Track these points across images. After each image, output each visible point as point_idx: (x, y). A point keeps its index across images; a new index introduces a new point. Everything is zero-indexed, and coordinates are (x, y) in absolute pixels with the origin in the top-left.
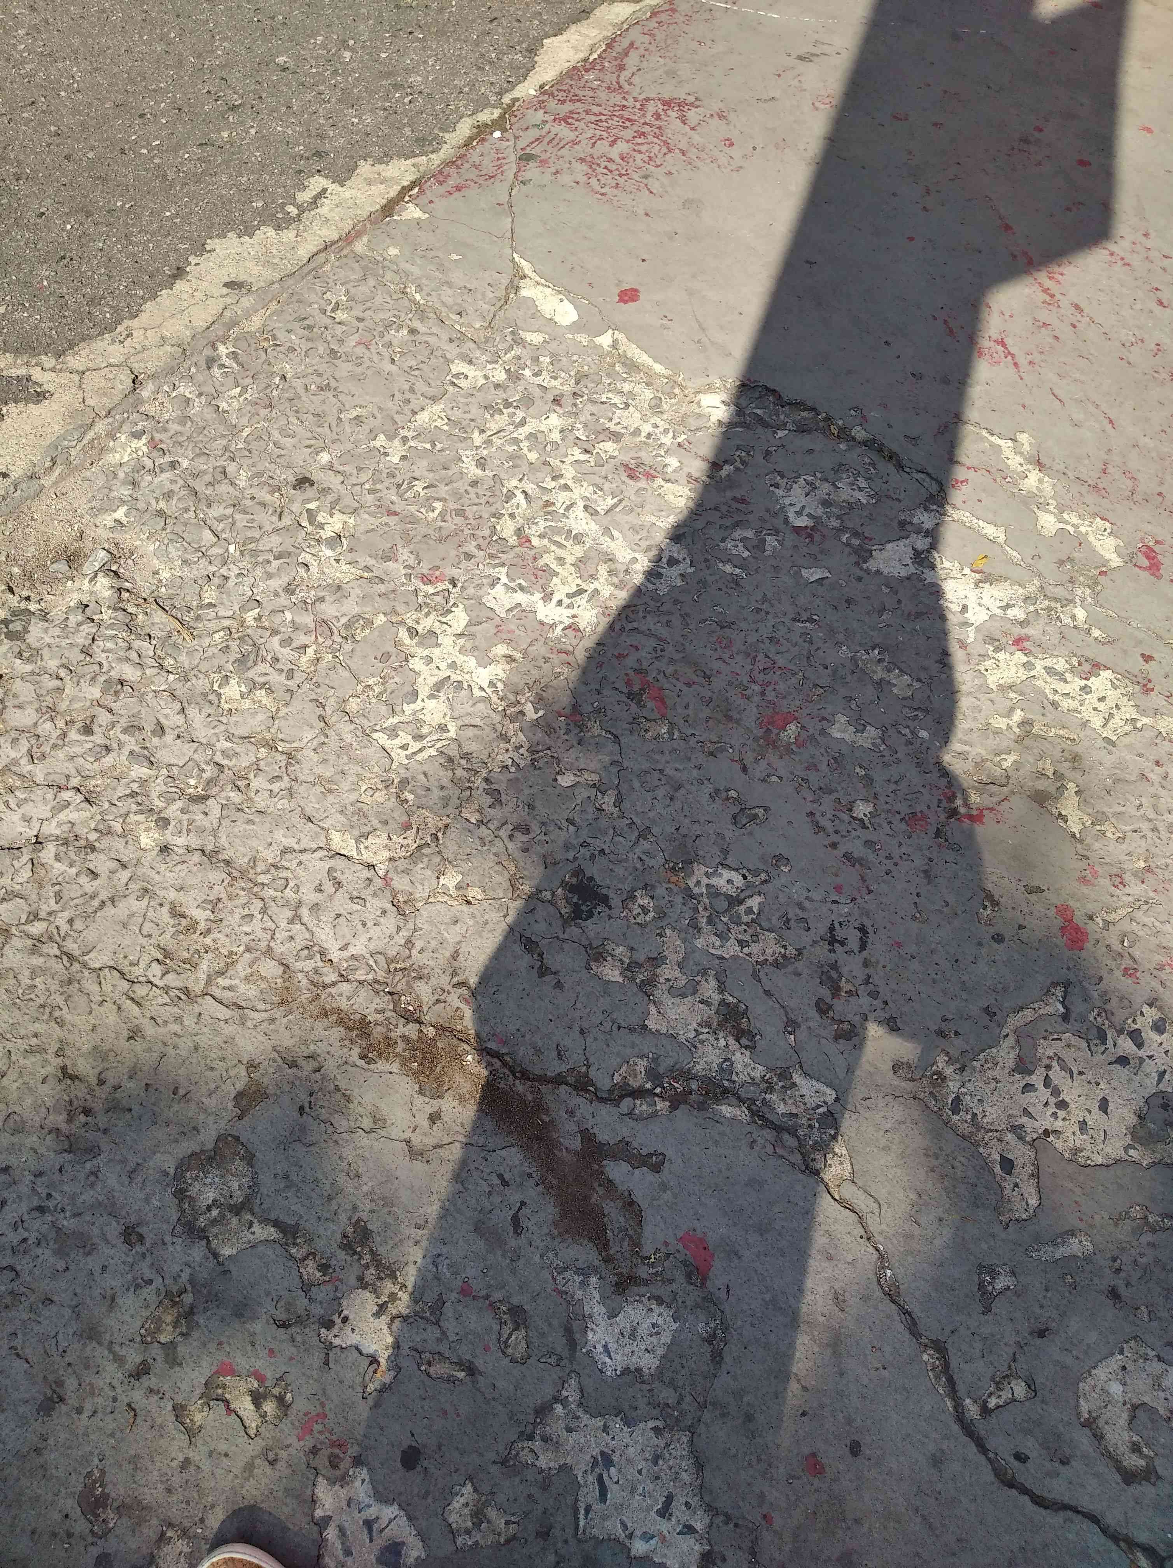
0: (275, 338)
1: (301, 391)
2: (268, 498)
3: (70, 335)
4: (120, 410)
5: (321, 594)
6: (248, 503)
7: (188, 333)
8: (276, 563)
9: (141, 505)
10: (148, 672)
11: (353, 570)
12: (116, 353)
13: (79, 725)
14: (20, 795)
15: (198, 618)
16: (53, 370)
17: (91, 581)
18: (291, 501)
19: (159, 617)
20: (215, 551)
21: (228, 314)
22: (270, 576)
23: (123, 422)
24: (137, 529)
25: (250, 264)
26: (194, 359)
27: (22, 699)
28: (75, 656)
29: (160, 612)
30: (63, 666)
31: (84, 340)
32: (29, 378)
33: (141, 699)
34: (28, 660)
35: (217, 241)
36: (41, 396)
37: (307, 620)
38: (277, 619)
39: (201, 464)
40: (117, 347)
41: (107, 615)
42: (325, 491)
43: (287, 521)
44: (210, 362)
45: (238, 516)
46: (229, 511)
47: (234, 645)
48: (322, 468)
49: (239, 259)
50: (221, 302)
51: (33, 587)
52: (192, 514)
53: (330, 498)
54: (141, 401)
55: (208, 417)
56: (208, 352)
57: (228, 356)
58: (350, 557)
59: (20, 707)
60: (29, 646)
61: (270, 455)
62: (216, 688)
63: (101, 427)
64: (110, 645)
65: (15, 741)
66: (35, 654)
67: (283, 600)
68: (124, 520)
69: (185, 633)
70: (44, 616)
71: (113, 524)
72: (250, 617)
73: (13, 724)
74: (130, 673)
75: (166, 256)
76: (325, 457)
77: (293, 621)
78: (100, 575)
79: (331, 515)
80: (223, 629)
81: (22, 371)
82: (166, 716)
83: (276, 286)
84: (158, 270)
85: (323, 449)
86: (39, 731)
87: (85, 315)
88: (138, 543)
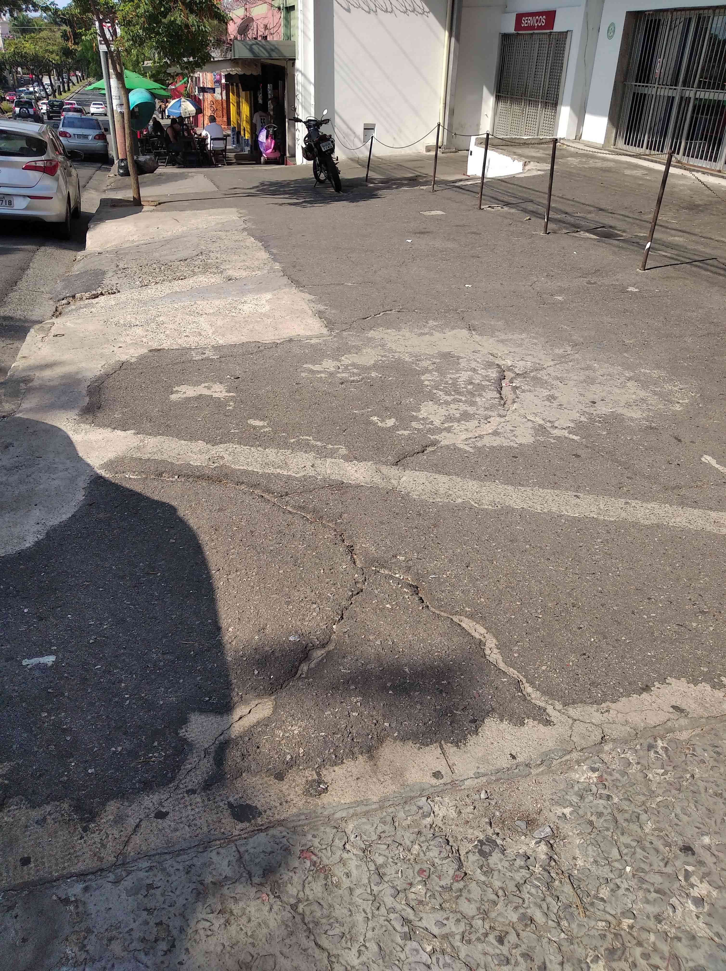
0: (694, 750)
1: (702, 790)
2: (661, 847)
3: (575, 696)
4: (590, 750)
5: (680, 935)
6: (648, 845)
7: (642, 724)
8: (654, 895)
9: (581, 812)
10: (550, 922)
11: (708, 931)
12: (597, 718)
13: (497, 933)
14: (448, 959)
15: (592, 904)
16: (559, 711)
17: (537, 843)
18: (676, 857)
19: (568, 888)
20: (616, 865)
21: (669, 724)
22: (648, 902)
23: (587, 758)
24: (573, 825)
25: (691, 701)
26: (642, 741)
27: (471, 896)
28: (511, 887)
29: (570, 886)
30: (502, 888)
31: (581, 702)
32: (545, 710)
33: (540, 938)
34: (485, 874)
35: (673, 679)
36: (548, 723)
37: (665, 948)
38: (644, 935)
39: (625, 805)
40: (598, 714)
41: (538, 870)
42: (701, 863)
43: (669, 870)
44: (650, 747)
45: (638, 850)
46: (634, 844)
47: (610, 936)
48: (703, 847)
49: (684, 695)
50: (668, 716)
51: (502, 829)
52: (609, 833)
53: (703, 869)
54: (601, 751)
55: (639, 779)
56: (650, 740)
57: (662, 748)
58: (708, 919)
59: (469, 901)
60: (488, 864)
61: (671, 821)
62: (588, 960)
63: (575, 755)
64: (533, 891)
65: (458, 921)
66: (488, 872)
67: (651, 924)
68: (568, 816)
69: (581, 910)
70: (503, 851)
71: (561, 815)
72: (626, 922)
73: (461, 909)
74: (539, 917)
75: (641, 676)
76: (706, 840)
77: (654, 943)
78: (543, 842)
79: (701, 882)
80: (606, 921)
81: (543, 704)
82: (551, 961)
83: (704, 720)
84: (635, 682)
85: (707, 834)
86: (473, 923)
87: (587, 689)
88: (571, 834)
